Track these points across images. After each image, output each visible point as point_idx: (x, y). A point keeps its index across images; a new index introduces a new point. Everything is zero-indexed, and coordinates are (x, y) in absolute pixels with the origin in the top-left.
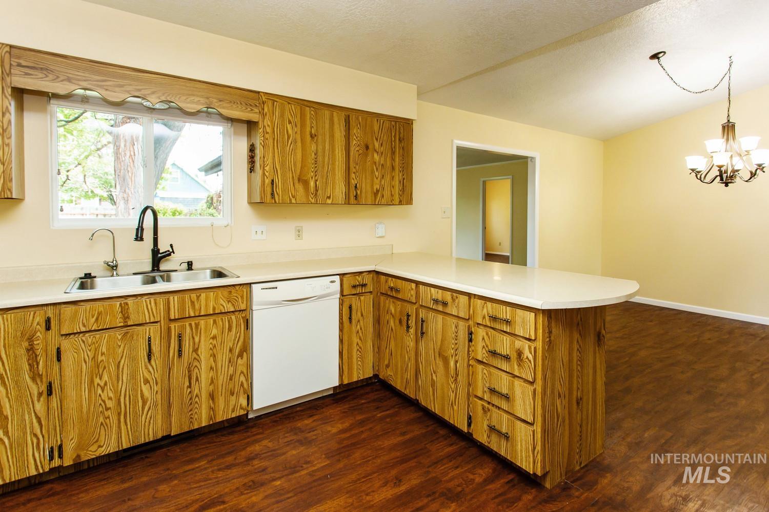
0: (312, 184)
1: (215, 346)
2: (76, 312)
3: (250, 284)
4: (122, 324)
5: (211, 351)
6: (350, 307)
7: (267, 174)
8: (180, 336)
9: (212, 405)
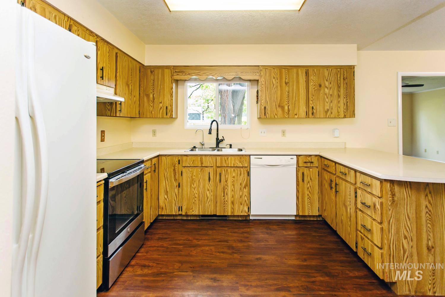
0: (286, 108)
1: (234, 181)
2: (187, 159)
3: (250, 155)
4: (200, 166)
5: (232, 183)
6: (303, 173)
7: (262, 104)
8: (220, 174)
9: (233, 207)
